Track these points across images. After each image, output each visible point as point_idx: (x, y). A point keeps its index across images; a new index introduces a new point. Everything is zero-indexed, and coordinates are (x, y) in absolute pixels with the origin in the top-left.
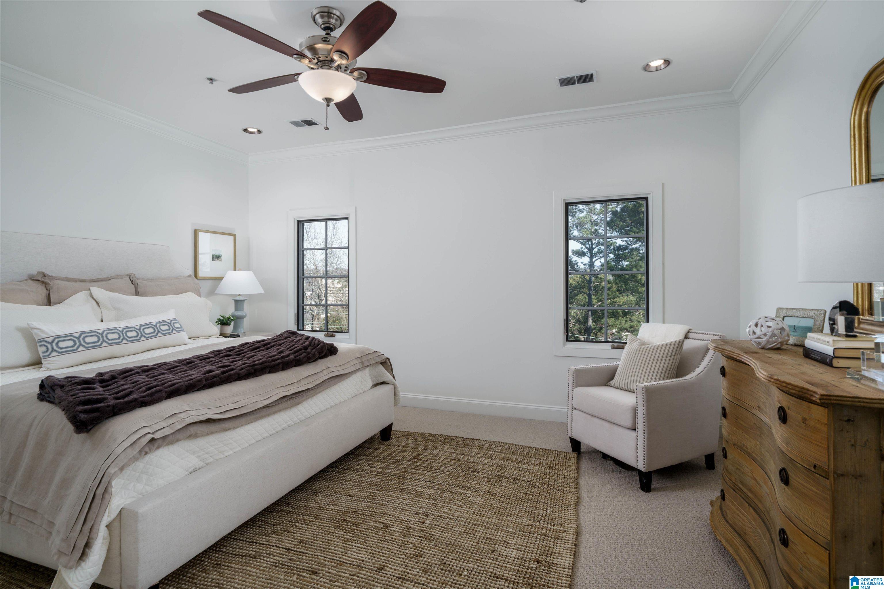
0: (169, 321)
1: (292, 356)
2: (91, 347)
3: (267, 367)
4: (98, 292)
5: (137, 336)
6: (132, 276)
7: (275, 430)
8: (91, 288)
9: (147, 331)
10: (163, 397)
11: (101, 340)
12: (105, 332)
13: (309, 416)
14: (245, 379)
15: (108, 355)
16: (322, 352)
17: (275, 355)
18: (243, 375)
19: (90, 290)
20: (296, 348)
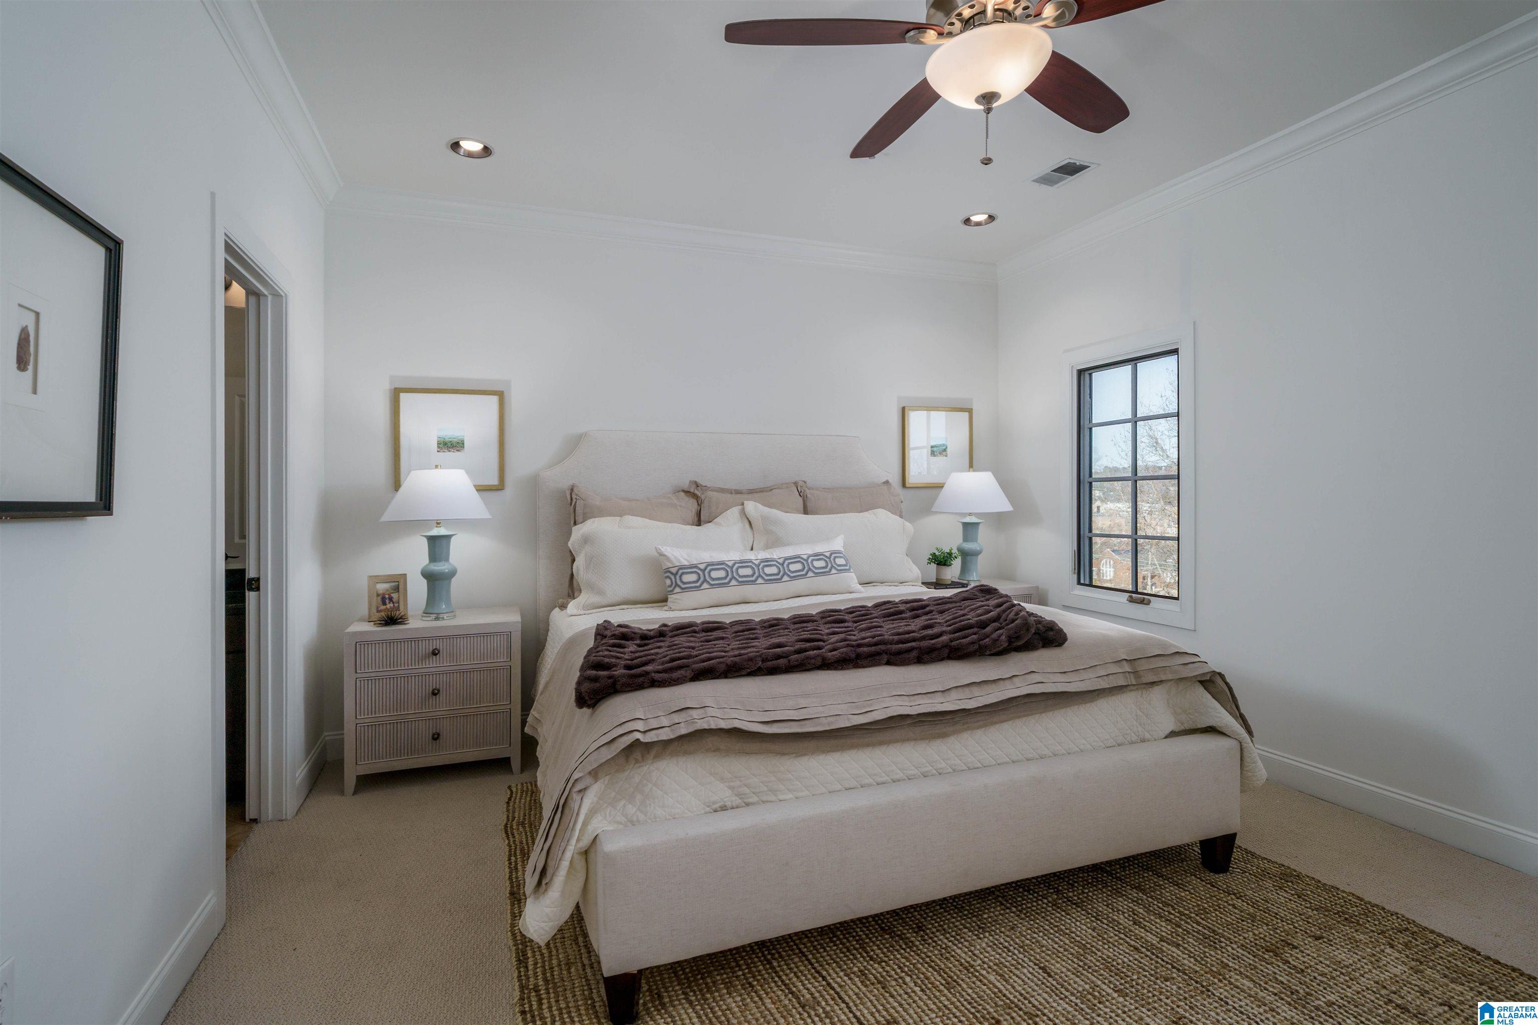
0: (828, 554)
1: (945, 638)
2: (717, 584)
3: (886, 652)
4: (753, 507)
5: (778, 574)
6: (800, 483)
7: (888, 776)
8: (746, 502)
9: (793, 567)
10: (686, 677)
11: (730, 576)
12: (737, 565)
13: (976, 766)
14: (836, 669)
15: (738, 598)
16: (1018, 638)
17: (913, 632)
18: (833, 661)
19: (743, 504)
20: (961, 621)
